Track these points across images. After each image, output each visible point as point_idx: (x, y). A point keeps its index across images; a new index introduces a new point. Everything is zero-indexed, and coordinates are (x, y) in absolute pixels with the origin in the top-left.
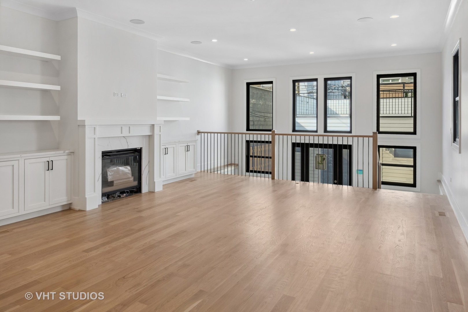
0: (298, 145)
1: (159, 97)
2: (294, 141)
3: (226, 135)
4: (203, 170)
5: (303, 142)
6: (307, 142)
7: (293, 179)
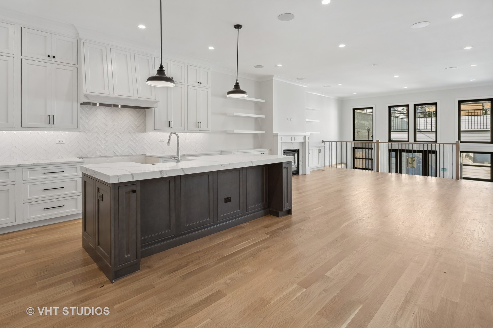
0: (393, 150)
1: (307, 120)
2: (390, 148)
3: (338, 143)
4: (326, 165)
5: (397, 148)
6: (400, 148)
7: (390, 171)
